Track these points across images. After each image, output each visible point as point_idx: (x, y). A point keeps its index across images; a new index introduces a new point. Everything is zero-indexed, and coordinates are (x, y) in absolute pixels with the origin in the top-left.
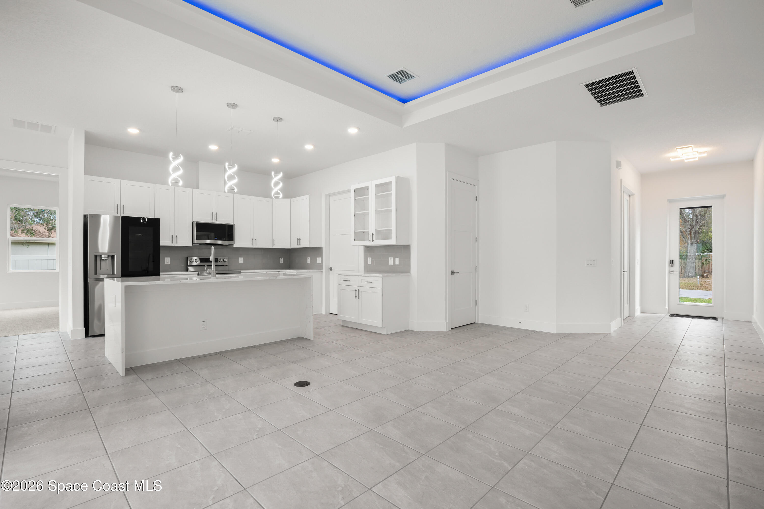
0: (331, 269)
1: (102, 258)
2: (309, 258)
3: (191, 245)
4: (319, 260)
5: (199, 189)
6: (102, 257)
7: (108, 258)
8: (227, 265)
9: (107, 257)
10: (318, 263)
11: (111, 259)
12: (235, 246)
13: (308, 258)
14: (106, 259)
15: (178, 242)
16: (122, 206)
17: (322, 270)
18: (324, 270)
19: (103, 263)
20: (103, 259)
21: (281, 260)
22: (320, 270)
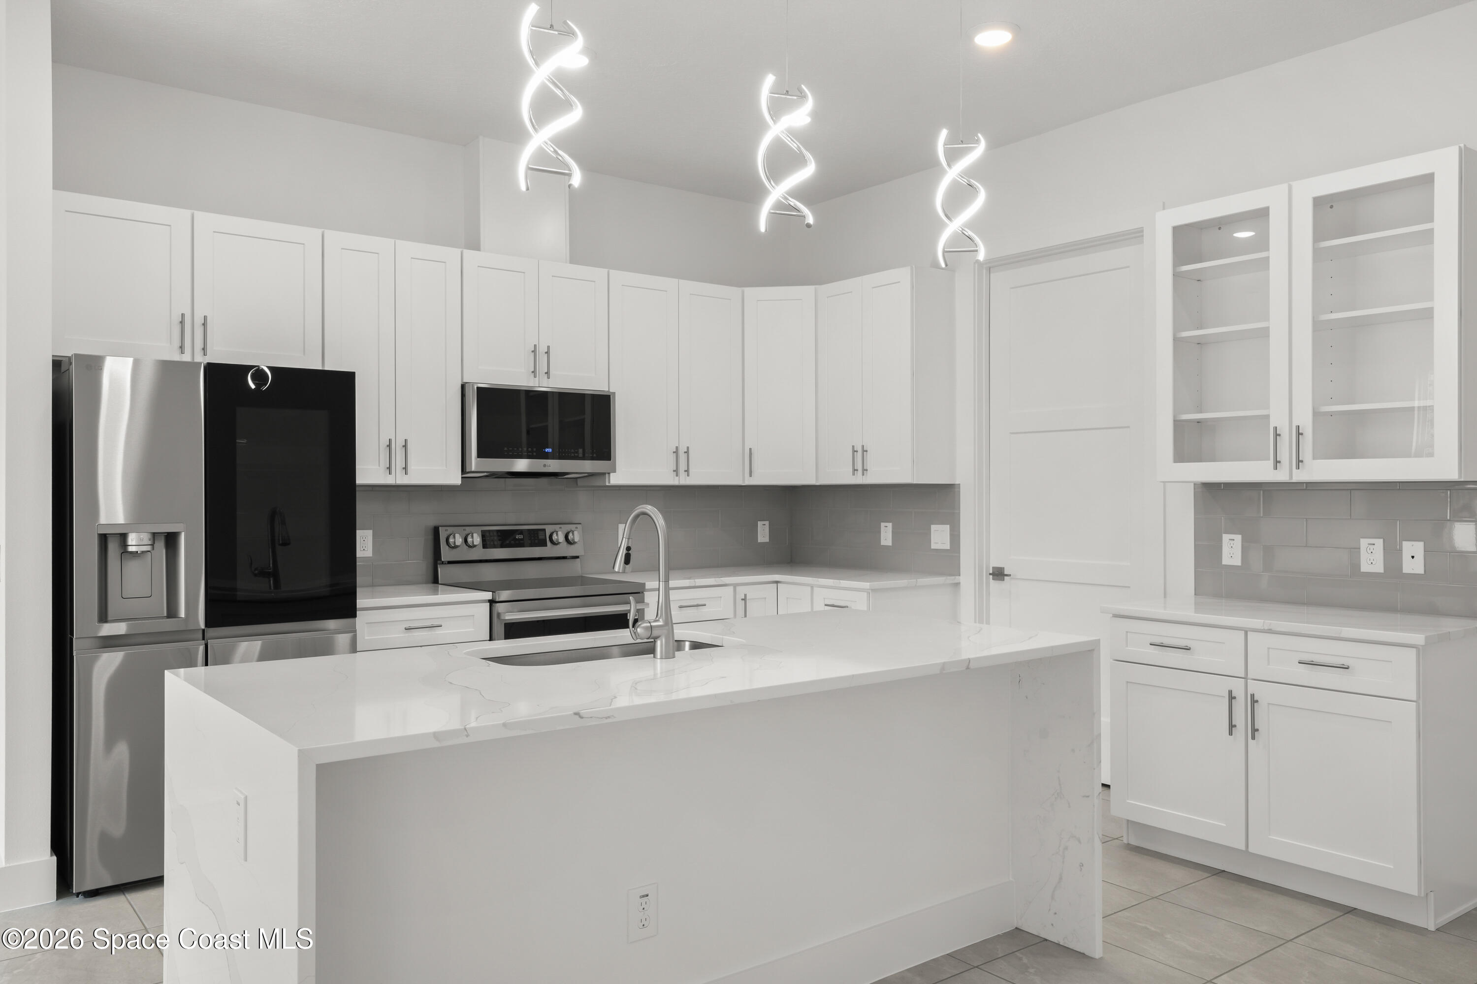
0: (999, 574)
1: (131, 549)
2: (890, 525)
3: (455, 478)
4: (940, 537)
5: (482, 248)
6: (130, 543)
7: (153, 545)
8: (577, 557)
9: (150, 543)
10: (933, 546)
11: (164, 551)
12: (615, 479)
13: (883, 524)
14: (143, 552)
15: (411, 467)
16: (199, 321)
17: (956, 579)
18: (968, 577)
19: (133, 568)
20: (131, 553)
21: (763, 533)
22: (950, 580)
